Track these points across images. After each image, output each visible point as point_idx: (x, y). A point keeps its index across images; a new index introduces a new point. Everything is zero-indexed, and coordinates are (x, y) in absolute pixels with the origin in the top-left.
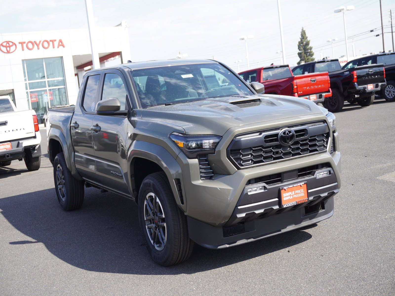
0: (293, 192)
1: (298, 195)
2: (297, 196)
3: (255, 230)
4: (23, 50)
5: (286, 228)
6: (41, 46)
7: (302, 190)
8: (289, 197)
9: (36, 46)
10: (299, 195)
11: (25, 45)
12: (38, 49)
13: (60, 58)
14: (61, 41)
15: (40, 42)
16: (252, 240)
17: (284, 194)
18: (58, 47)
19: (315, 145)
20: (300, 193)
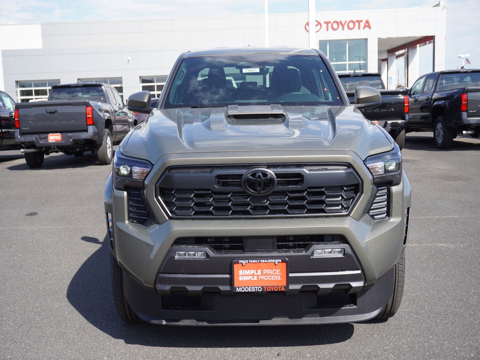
0: (259, 272)
1: (268, 278)
2: (266, 278)
3: (214, 311)
4: (327, 30)
5: (271, 319)
6: (346, 26)
7: (278, 271)
8: (250, 277)
9: (341, 26)
10: (270, 278)
11: (330, 25)
12: (343, 29)
13: (365, 40)
14: (367, 22)
15: (346, 22)
16: (205, 324)
17: (241, 271)
18: (364, 29)
19: (322, 202)
20: (273, 275)
